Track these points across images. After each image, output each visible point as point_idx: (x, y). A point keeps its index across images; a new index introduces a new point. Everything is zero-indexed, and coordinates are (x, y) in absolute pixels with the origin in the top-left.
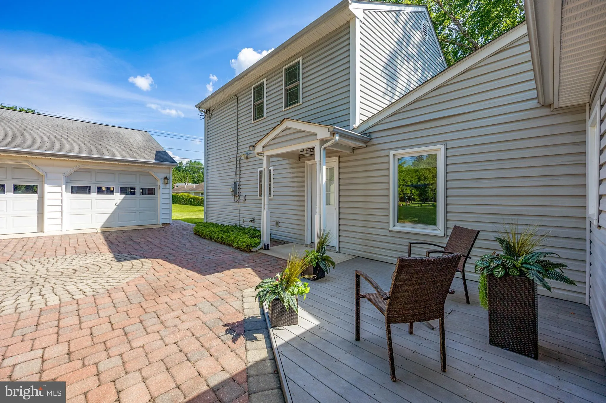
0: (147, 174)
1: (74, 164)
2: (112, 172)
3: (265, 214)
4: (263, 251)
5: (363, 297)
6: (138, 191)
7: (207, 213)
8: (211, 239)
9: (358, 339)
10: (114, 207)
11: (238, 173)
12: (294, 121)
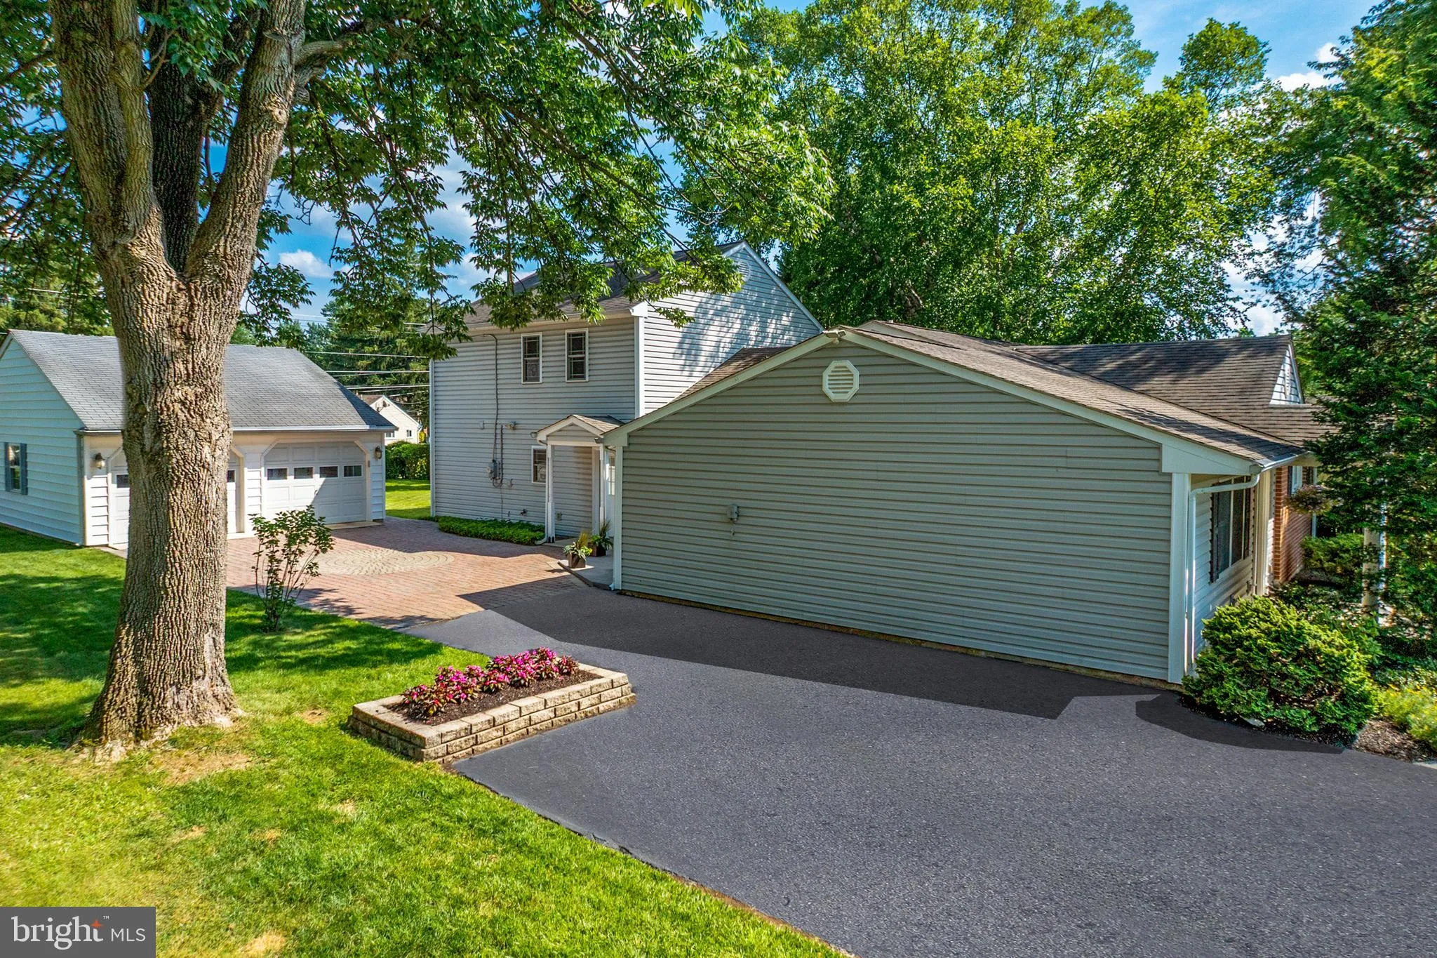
0: (351, 445)
1: (270, 438)
2: (310, 446)
3: (549, 507)
4: (546, 544)
6: (341, 471)
7: (436, 500)
8: (476, 536)
10: (313, 496)
11: (499, 446)
12: (580, 421)
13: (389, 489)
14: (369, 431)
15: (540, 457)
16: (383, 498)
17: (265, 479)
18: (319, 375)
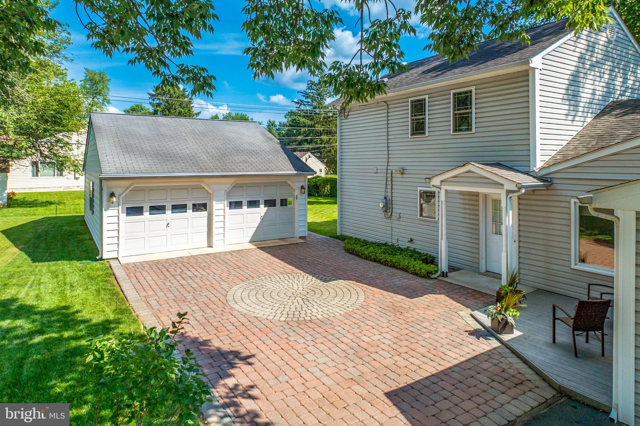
0: (286, 184)
1: (232, 180)
2: (258, 185)
3: (443, 243)
4: (441, 278)
5: (558, 319)
6: (278, 203)
7: (341, 224)
9: (554, 342)
10: (259, 220)
11: (389, 187)
12: (475, 168)
13: (310, 203)
14: (296, 175)
15: (428, 196)
16: (305, 210)
17: (227, 209)
18: (269, 138)
